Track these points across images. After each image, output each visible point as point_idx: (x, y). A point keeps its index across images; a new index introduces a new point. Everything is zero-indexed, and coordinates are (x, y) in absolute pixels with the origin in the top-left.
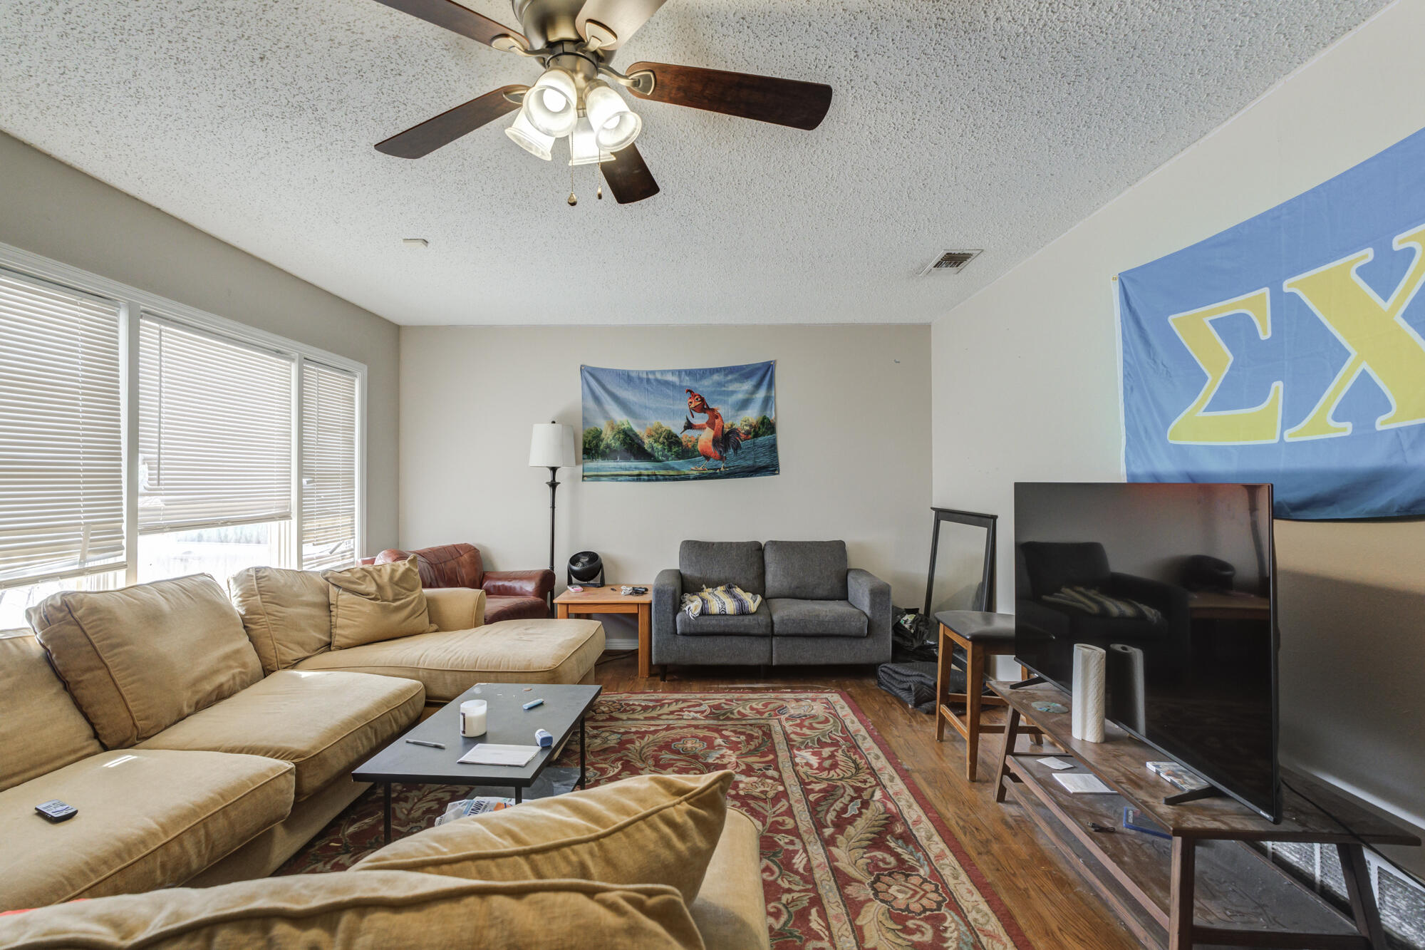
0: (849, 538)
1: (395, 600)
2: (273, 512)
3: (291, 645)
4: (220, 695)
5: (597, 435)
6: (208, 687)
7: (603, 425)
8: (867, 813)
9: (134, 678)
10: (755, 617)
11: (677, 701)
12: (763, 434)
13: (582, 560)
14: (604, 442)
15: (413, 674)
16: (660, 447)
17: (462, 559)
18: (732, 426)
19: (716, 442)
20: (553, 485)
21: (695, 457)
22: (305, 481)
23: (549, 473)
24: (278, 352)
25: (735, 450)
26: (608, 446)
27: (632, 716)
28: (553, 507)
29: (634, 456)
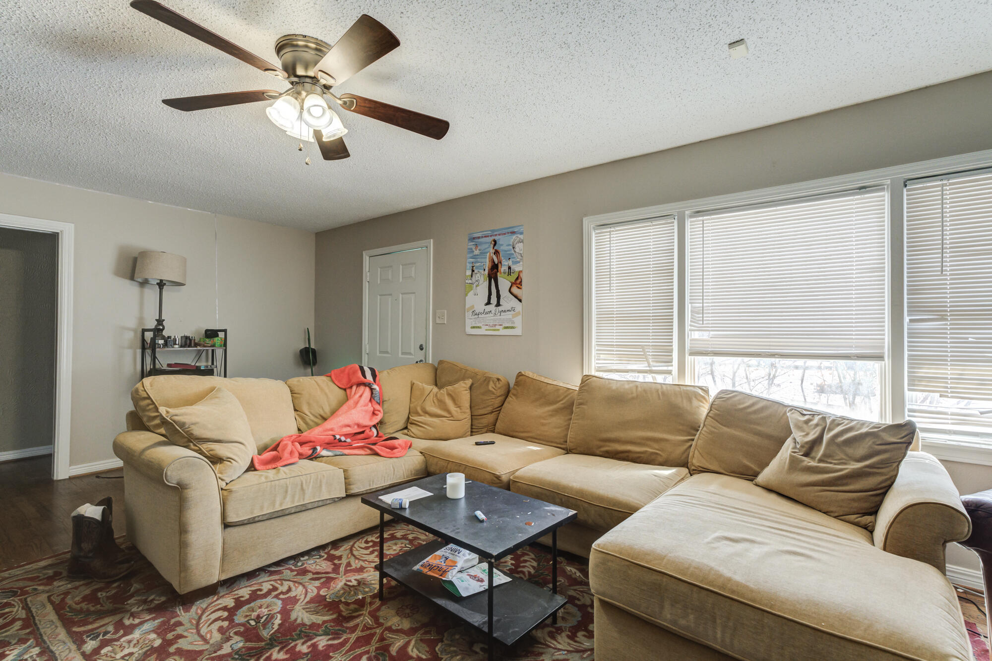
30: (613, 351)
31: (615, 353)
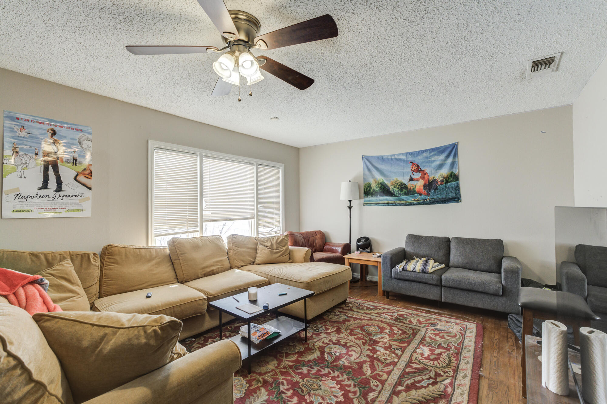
0: (506, 239)
1: (276, 249)
2: (248, 216)
3: (239, 261)
4: (212, 273)
5: (369, 186)
6: (208, 270)
7: (372, 181)
8: (431, 388)
9: (185, 264)
10: (431, 275)
11: (385, 308)
12: (451, 181)
13: (362, 240)
14: (372, 189)
15: (266, 276)
16: (397, 190)
17: (317, 236)
18: (434, 178)
19: (425, 186)
20: (350, 208)
21: (414, 194)
22: (259, 206)
23: (349, 202)
24: (250, 163)
25: (435, 190)
26: (374, 190)
27: (359, 311)
28: (350, 217)
29: (385, 194)
30: (166, 223)
31: (167, 224)
